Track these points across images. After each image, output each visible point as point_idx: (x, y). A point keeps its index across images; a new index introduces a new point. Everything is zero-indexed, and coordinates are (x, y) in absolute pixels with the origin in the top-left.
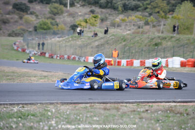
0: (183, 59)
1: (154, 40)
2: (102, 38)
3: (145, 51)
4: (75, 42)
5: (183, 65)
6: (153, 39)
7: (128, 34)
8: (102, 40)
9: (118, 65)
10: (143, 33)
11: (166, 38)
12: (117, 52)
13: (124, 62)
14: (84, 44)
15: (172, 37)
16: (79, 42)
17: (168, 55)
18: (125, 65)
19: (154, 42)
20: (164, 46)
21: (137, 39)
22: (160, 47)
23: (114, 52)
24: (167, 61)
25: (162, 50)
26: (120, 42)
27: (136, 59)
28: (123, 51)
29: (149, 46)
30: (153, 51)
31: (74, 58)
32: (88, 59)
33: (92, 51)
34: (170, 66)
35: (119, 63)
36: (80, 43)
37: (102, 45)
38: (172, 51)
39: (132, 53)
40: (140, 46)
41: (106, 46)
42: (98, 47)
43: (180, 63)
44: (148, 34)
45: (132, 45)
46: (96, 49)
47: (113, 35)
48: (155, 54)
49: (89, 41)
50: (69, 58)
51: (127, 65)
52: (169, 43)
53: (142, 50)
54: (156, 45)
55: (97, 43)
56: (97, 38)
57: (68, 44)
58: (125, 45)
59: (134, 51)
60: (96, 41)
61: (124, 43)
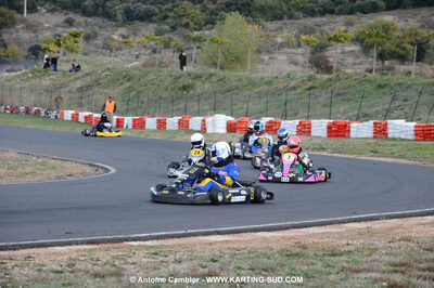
0: (230, 118)
1: (181, 80)
2: (87, 74)
3: (165, 99)
4: (38, 80)
5: (231, 128)
6: (178, 78)
7: (134, 68)
8: (89, 78)
9: (118, 126)
10: (161, 65)
11: (201, 77)
12: (113, 103)
13: (128, 121)
14: (55, 85)
15: (211, 75)
16: (46, 82)
17: (206, 107)
18: (130, 127)
19: (181, 82)
20: (198, 91)
21: (151, 77)
22: (192, 92)
23: (108, 104)
24: (204, 121)
25: (196, 98)
26: (121, 81)
27: (149, 116)
28: (126, 98)
29: (172, 90)
30: (178, 99)
31: (38, 112)
32: (62, 115)
33: (71, 99)
34: (209, 130)
35: (120, 123)
36: (48, 82)
37: (89, 87)
38: (213, 101)
39: (142, 102)
40: (155, 90)
41: (96, 89)
42: (80, 89)
43: (225, 126)
44: (169, 69)
45: (142, 88)
46: (79, 95)
47: (108, 69)
48: (182, 105)
49: (64, 80)
50: (27, 111)
51: (134, 127)
52: (207, 86)
53: (161, 97)
54: (185, 88)
55: (78, 84)
56: (79, 74)
57: (26, 85)
58: (130, 87)
59: (145, 100)
60: (77, 79)
61: (128, 84)
